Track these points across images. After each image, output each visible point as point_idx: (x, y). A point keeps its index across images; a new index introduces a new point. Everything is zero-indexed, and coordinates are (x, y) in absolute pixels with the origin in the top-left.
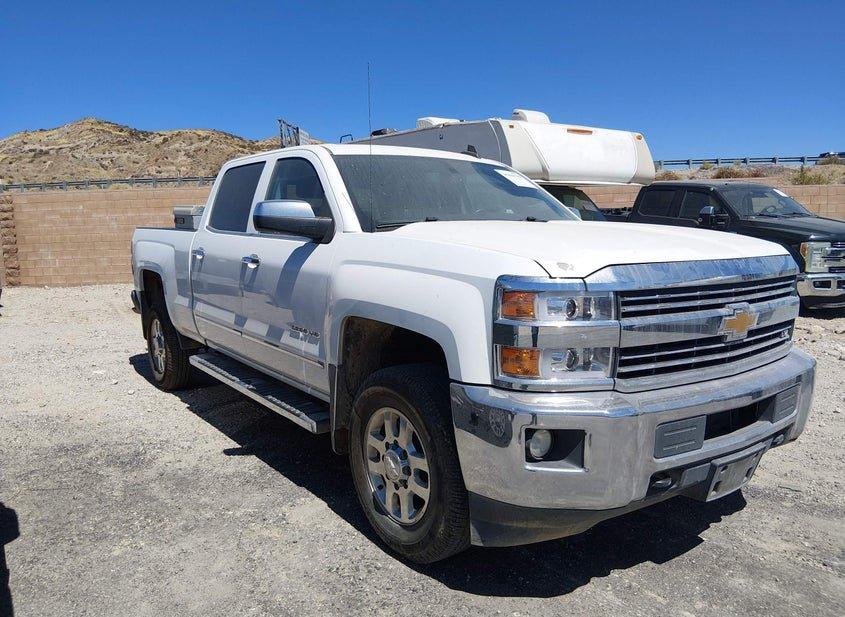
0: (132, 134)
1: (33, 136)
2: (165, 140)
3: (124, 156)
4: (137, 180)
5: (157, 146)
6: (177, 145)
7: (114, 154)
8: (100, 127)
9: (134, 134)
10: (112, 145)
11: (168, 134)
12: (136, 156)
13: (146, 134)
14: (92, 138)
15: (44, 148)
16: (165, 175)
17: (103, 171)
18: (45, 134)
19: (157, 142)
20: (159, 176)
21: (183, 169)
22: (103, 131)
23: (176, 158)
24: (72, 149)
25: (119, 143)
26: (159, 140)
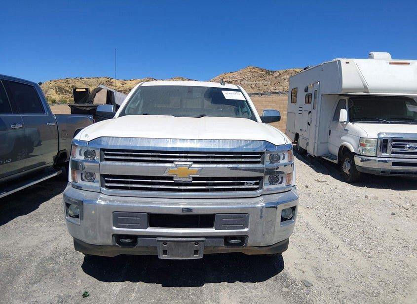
0: (266, 73)
1: (227, 75)
2: (280, 74)
3: (261, 83)
4: (265, 93)
5: (276, 77)
6: (285, 77)
7: (257, 82)
8: (254, 70)
9: (268, 72)
10: (257, 78)
11: (281, 71)
12: (266, 82)
13: (273, 72)
14: (250, 75)
15: (231, 80)
16: (277, 91)
17: (251, 90)
18: (232, 74)
19: (276, 76)
20: (275, 91)
21: (286, 88)
22: (255, 72)
23: (283, 83)
24: (241, 80)
25: (261, 77)
26: (278, 74)
